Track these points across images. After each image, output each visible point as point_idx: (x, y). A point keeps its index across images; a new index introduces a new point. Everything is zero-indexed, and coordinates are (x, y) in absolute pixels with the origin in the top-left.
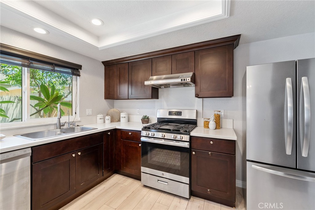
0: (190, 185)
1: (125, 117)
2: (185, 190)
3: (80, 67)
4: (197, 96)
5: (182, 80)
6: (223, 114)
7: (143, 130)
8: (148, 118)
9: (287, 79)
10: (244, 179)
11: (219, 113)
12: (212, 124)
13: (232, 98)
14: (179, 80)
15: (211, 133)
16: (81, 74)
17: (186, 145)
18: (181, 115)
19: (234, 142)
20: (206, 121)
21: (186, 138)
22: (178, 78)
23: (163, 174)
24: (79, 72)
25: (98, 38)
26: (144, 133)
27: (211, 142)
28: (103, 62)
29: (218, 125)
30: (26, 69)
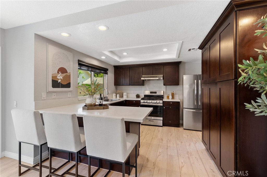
0: (163, 120)
1: (126, 95)
2: (161, 123)
3: (107, 70)
4: (164, 85)
5: (159, 78)
6: (175, 92)
7: (141, 100)
8: (139, 95)
9: (195, 80)
10: (183, 120)
11: (173, 92)
12: (170, 97)
13: (178, 86)
14: (158, 78)
15: (170, 100)
16: (108, 73)
17: (162, 105)
18: (156, 93)
19: (179, 102)
20: (168, 96)
21: (161, 102)
22: (156, 77)
23: (151, 118)
24: (107, 72)
25: (120, 57)
26: (142, 101)
27: (171, 103)
28: (114, 66)
29: (173, 98)
30: (93, 72)
